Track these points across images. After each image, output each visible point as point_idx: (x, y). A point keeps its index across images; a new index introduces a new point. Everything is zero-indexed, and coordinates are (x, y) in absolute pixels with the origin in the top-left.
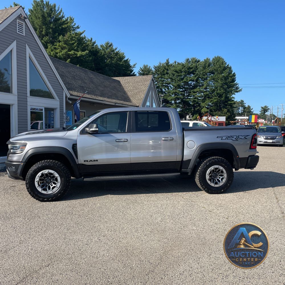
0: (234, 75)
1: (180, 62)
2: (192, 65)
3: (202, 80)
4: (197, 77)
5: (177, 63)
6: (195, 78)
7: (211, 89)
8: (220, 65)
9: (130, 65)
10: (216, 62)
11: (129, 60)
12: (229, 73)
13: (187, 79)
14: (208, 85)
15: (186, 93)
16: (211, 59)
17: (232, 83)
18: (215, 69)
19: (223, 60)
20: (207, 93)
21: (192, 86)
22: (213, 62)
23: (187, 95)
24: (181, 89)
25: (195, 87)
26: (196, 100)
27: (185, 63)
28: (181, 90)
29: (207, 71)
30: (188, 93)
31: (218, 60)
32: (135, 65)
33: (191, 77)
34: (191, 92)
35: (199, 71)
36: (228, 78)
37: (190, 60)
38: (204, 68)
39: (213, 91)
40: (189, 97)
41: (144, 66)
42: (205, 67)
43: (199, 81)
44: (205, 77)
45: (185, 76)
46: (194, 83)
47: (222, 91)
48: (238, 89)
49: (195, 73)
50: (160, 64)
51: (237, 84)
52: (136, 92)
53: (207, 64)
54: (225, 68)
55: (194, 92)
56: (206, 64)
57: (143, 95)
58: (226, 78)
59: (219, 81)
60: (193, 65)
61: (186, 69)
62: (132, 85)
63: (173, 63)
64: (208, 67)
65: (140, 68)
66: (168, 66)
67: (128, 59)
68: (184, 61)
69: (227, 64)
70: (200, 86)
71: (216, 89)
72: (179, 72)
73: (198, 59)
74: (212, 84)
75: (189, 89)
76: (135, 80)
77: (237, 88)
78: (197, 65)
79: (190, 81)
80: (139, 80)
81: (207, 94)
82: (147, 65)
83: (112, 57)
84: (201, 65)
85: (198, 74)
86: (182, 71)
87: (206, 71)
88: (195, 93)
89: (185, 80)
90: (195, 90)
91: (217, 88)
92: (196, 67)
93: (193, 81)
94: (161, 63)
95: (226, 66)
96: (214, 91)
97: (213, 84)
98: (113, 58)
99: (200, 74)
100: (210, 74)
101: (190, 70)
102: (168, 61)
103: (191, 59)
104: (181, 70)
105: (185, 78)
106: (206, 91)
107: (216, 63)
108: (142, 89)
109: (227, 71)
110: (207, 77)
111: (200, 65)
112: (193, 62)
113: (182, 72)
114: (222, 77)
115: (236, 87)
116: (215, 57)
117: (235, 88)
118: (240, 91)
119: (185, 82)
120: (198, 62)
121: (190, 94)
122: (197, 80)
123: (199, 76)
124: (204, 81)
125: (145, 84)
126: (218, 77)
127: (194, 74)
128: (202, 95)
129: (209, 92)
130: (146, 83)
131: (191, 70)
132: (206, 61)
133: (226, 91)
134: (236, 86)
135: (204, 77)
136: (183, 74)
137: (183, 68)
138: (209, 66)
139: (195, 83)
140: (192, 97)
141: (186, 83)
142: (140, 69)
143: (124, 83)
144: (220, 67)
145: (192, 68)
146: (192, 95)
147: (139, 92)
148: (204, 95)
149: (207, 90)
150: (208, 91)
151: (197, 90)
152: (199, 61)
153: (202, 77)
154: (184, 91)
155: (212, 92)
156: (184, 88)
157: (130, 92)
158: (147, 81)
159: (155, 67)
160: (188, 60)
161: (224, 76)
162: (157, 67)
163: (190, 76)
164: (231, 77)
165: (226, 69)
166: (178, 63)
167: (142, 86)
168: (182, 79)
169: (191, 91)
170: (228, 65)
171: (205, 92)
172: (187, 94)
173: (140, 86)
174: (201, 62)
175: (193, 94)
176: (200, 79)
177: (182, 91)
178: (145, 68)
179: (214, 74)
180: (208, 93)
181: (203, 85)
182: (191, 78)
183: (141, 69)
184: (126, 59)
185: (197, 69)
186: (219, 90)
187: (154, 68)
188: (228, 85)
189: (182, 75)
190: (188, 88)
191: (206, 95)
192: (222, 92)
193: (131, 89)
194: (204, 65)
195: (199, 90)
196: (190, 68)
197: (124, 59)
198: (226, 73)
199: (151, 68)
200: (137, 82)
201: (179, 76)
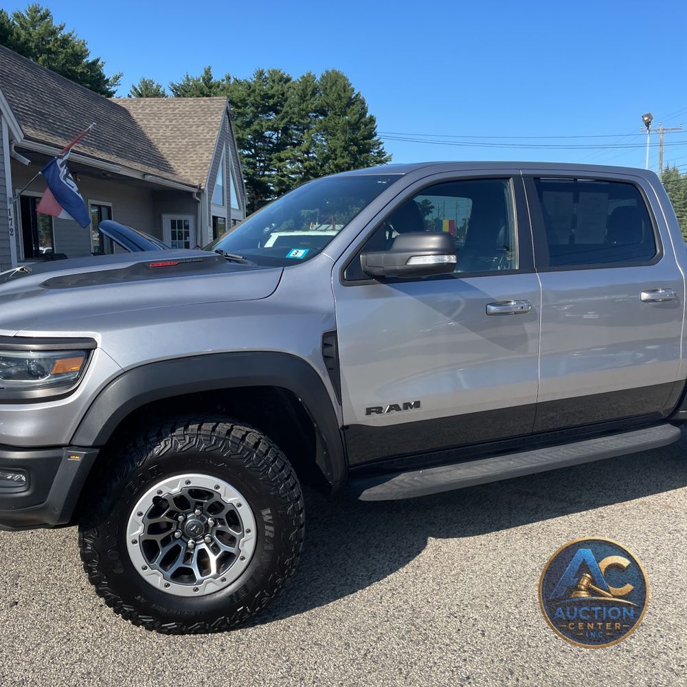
0: (372, 120)
1: (241, 78)
2: (272, 88)
3: (297, 130)
4: (286, 120)
5: (232, 81)
6: (281, 126)
7: (322, 154)
8: (339, 95)
9: (104, 77)
10: (329, 84)
11: (99, 63)
12: (360, 114)
13: (262, 126)
14: (313, 143)
15: (257, 161)
16: (318, 78)
17: (368, 141)
18: (327, 103)
19: (345, 79)
20: (311, 163)
21: (273, 143)
22: (323, 85)
23: (261, 167)
24: (246, 148)
25: (280, 146)
26: (285, 179)
27: (254, 82)
28: (246, 152)
29: (309, 106)
30: (263, 161)
31: (335, 81)
32: (117, 78)
33: (270, 120)
34: (271, 160)
35: (290, 105)
36: (359, 128)
37: (266, 75)
38: (303, 98)
39: (325, 158)
40: (267, 173)
41: (144, 82)
42: (305, 97)
43: (290, 132)
44: (305, 121)
45: (255, 116)
46: (277, 137)
47: (347, 160)
48: (383, 156)
49: (281, 111)
50: (188, 79)
51: (381, 143)
52: (185, 143)
53: (308, 89)
54: (351, 102)
55: (281, 160)
56: (306, 88)
57: (206, 154)
58: (355, 126)
59: (339, 134)
60: (275, 88)
61: (258, 99)
62: (167, 123)
63: (223, 81)
64: (311, 98)
65: (133, 87)
66: (210, 87)
67: (98, 60)
68: (252, 77)
69: (356, 92)
70: (294, 145)
71: (333, 156)
72: (239, 104)
73: (286, 74)
74: (322, 140)
75: (267, 150)
76: (174, 109)
77: (380, 154)
78: (285, 90)
79: (268, 129)
80: (187, 109)
81: (310, 165)
82: (151, 81)
83: (50, 49)
84: (295, 89)
85: (287, 112)
86: (248, 102)
87: (307, 107)
88: (283, 163)
89: (255, 126)
90: (283, 155)
91: (335, 150)
92: (283, 94)
93: (276, 130)
94: (190, 77)
95: (354, 95)
96: (327, 159)
97: (325, 141)
98: (54, 53)
99: (294, 113)
100: (316, 116)
101: (268, 102)
102: (208, 72)
103: (269, 71)
104: (245, 100)
105: (256, 123)
106: (309, 159)
107: (331, 88)
108: (202, 137)
109: (356, 108)
110: (310, 123)
111: (292, 90)
112: (274, 81)
113: (246, 105)
114: (345, 124)
115: (377, 150)
116: (327, 72)
117: (377, 153)
118: (386, 161)
119: (256, 131)
120: (286, 82)
121: (269, 165)
122: (285, 130)
123: (291, 118)
124: (304, 133)
125: (210, 123)
126: (336, 123)
127: (277, 112)
128: (299, 168)
129: (316, 160)
130: (210, 120)
131: (271, 102)
132: (307, 80)
133: (356, 160)
134: (378, 148)
135: (302, 121)
136: (249, 110)
137: (249, 95)
138: (313, 94)
139: (280, 135)
140: (273, 173)
141: (259, 136)
142: (133, 91)
143: (141, 116)
144: (340, 98)
145: (273, 97)
146: (275, 167)
147: (194, 145)
148: (305, 168)
149: (311, 155)
150: (314, 158)
151: (287, 155)
152: (288, 80)
153: (299, 123)
154: (253, 156)
155: (323, 160)
156: (255, 147)
157: (164, 144)
158: (212, 114)
159: (174, 88)
160: (261, 73)
161: (349, 123)
162: (178, 87)
163: (267, 116)
164: (366, 125)
165: (353, 104)
166: (236, 79)
167: (201, 128)
168: (249, 124)
169: (274, 156)
170: (357, 95)
171: (306, 160)
172: (262, 164)
173: (194, 128)
174: (294, 82)
175: (278, 164)
176: (293, 126)
177: (248, 156)
178: (147, 89)
179: (324, 113)
180: (313, 163)
181: (299, 144)
182: (270, 123)
183: (136, 89)
184: (90, 59)
185: (286, 100)
186: (341, 156)
187: (172, 90)
188: (358, 147)
189: (248, 114)
190: (264, 149)
191: (311, 169)
192: (347, 163)
193: (169, 134)
194: (303, 90)
195: (293, 155)
196: (266, 97)
197: (85, 60)
198: (354, 114)
199: (161, 89)
200: (183, 115)
201: (240, 114)
